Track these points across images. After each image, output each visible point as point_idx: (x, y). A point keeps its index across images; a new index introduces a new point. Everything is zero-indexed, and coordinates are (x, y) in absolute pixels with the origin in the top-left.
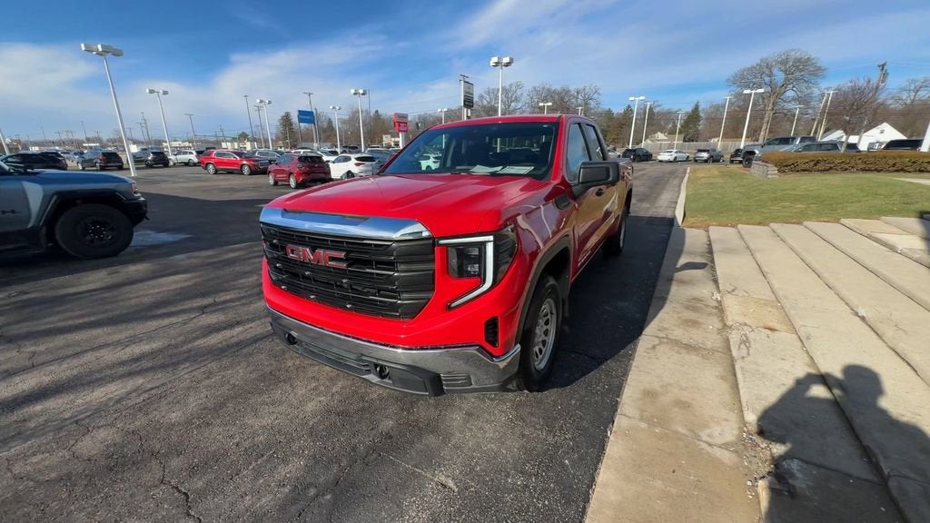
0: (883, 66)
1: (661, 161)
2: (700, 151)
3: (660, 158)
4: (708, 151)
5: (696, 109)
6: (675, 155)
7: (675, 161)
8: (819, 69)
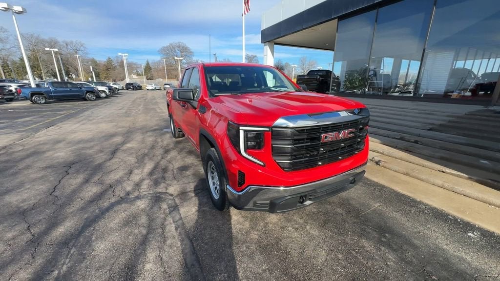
0: (215, 55)
1: (148, 90)
2: (165, 84)
3: (147, 88)
4: (169, 85)
5: (148, 64)
6: (154, 87)
7: (155, 90)
8: (191, 52)
